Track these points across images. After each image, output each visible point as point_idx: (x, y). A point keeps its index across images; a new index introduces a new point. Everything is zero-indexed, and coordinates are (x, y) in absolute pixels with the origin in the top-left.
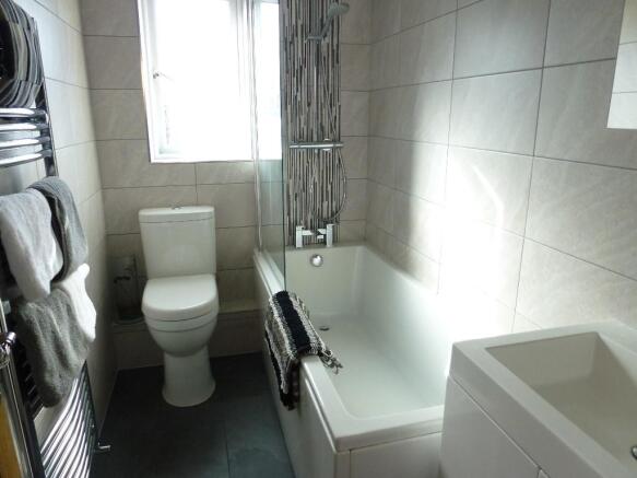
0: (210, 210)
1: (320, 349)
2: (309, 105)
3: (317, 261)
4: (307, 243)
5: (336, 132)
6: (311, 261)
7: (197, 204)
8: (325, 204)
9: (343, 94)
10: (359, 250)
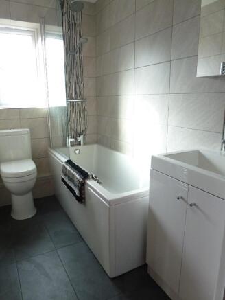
0: (28, 130)
1: (92, 176)
2: (70, 83)
3: (77, 152)
4: (73, 145)
5: (82, 95)
6: (75, 152)
7: (21, 128)
8: (79, 127)
9: (84, 78)
10: (95, 146)
